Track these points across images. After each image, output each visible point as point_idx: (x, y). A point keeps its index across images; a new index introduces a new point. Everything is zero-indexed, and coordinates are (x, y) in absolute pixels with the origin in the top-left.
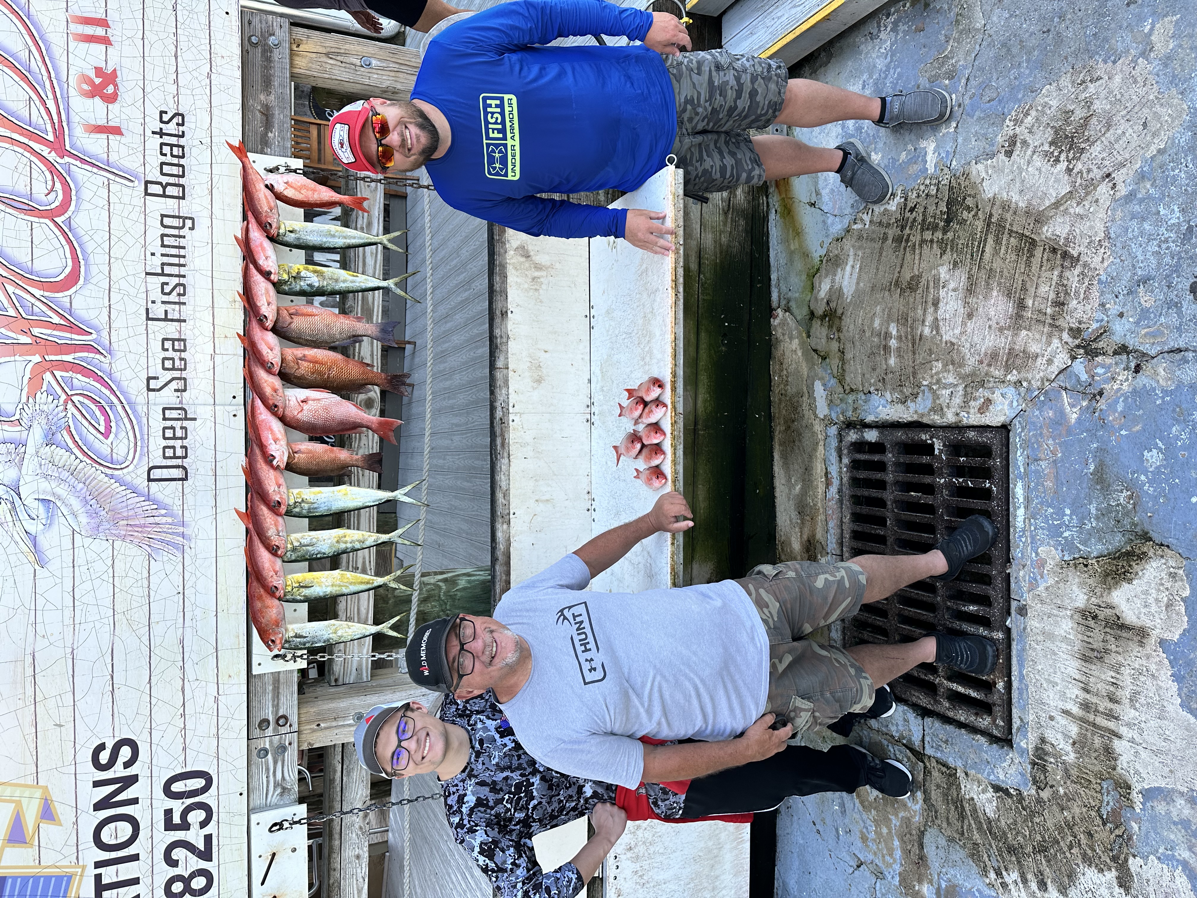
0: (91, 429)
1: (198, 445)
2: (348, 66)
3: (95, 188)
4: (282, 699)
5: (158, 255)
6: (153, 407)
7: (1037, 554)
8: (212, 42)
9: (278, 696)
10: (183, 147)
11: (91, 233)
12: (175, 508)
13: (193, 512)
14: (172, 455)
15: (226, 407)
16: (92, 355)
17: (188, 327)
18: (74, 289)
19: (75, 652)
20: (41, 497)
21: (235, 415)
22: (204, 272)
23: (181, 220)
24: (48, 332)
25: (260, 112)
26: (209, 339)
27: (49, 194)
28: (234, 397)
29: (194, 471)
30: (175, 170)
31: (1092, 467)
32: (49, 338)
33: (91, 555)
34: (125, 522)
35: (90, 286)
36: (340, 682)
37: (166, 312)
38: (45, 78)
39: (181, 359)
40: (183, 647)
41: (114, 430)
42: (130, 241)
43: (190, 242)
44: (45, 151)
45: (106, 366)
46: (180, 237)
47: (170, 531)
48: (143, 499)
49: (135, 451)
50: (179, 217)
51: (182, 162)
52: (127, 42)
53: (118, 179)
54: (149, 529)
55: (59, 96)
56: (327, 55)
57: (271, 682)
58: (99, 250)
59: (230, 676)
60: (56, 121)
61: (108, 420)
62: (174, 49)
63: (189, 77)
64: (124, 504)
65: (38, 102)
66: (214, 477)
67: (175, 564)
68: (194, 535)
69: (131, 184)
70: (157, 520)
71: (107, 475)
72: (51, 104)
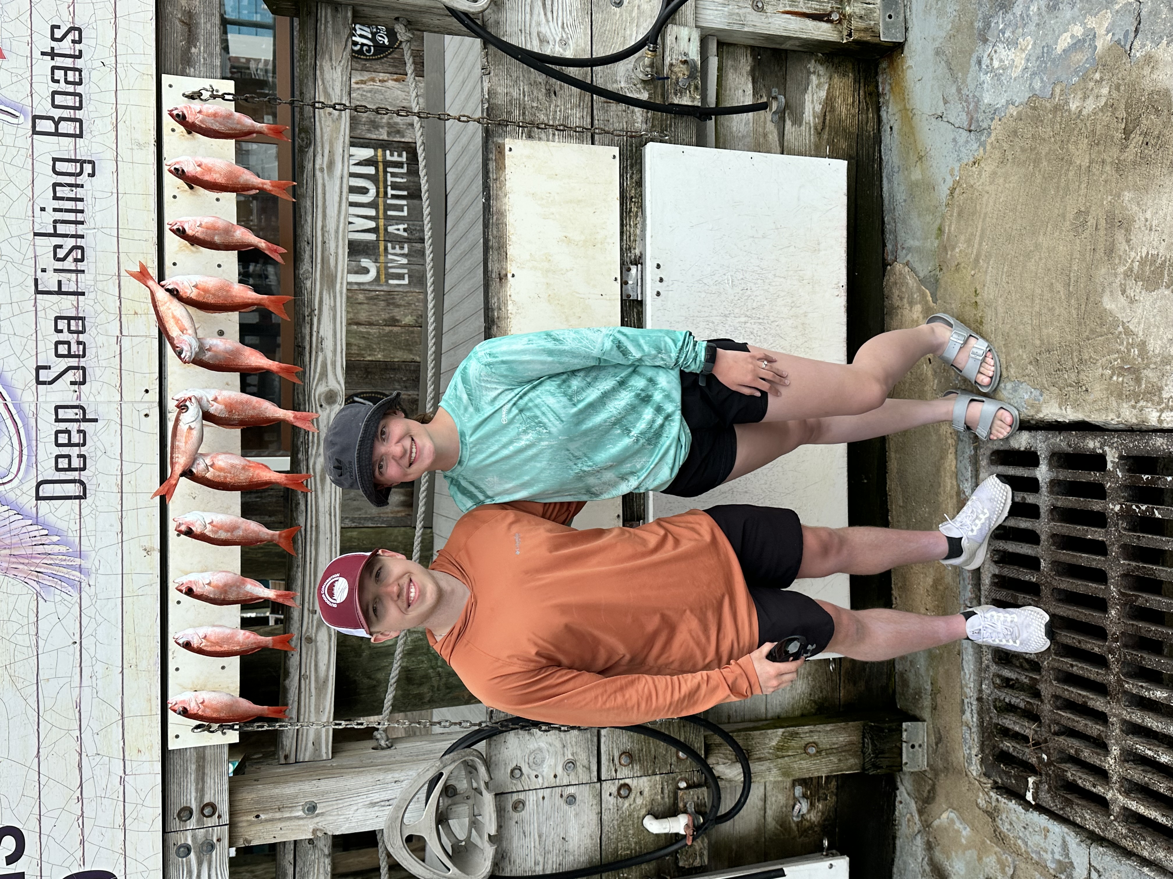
1: (99, 453)
4: (209, 782)
5: (49, 209)
9: (203, 778)
10: (80, 71)
12: (70, 534)
13: (92, 539)
14: (67, 466)
15: (135, 405)
17: (87, 301)
21: (146, 415)
23: (78, 165)
25: (182, 21)
26: (114, 317)
28: (147, 391)
29: (94, 487)
30: (70, 101)
34: (8, 552)
36: (292, 759)
37: (60, 282)
39: (79, 343)
42: (14, 193)
46: (77, 186)
48: (30, 522)
49: (21, 461)
50: (75, 161)
51: (79, 89)
54: (38, 561)
57: (194, 760)
59: (139, 751)
64: (7, 529)
66: (120, 495)
67: (70, 606)
68: (94, 569)
69: (15, 121)
70: (48, 549)
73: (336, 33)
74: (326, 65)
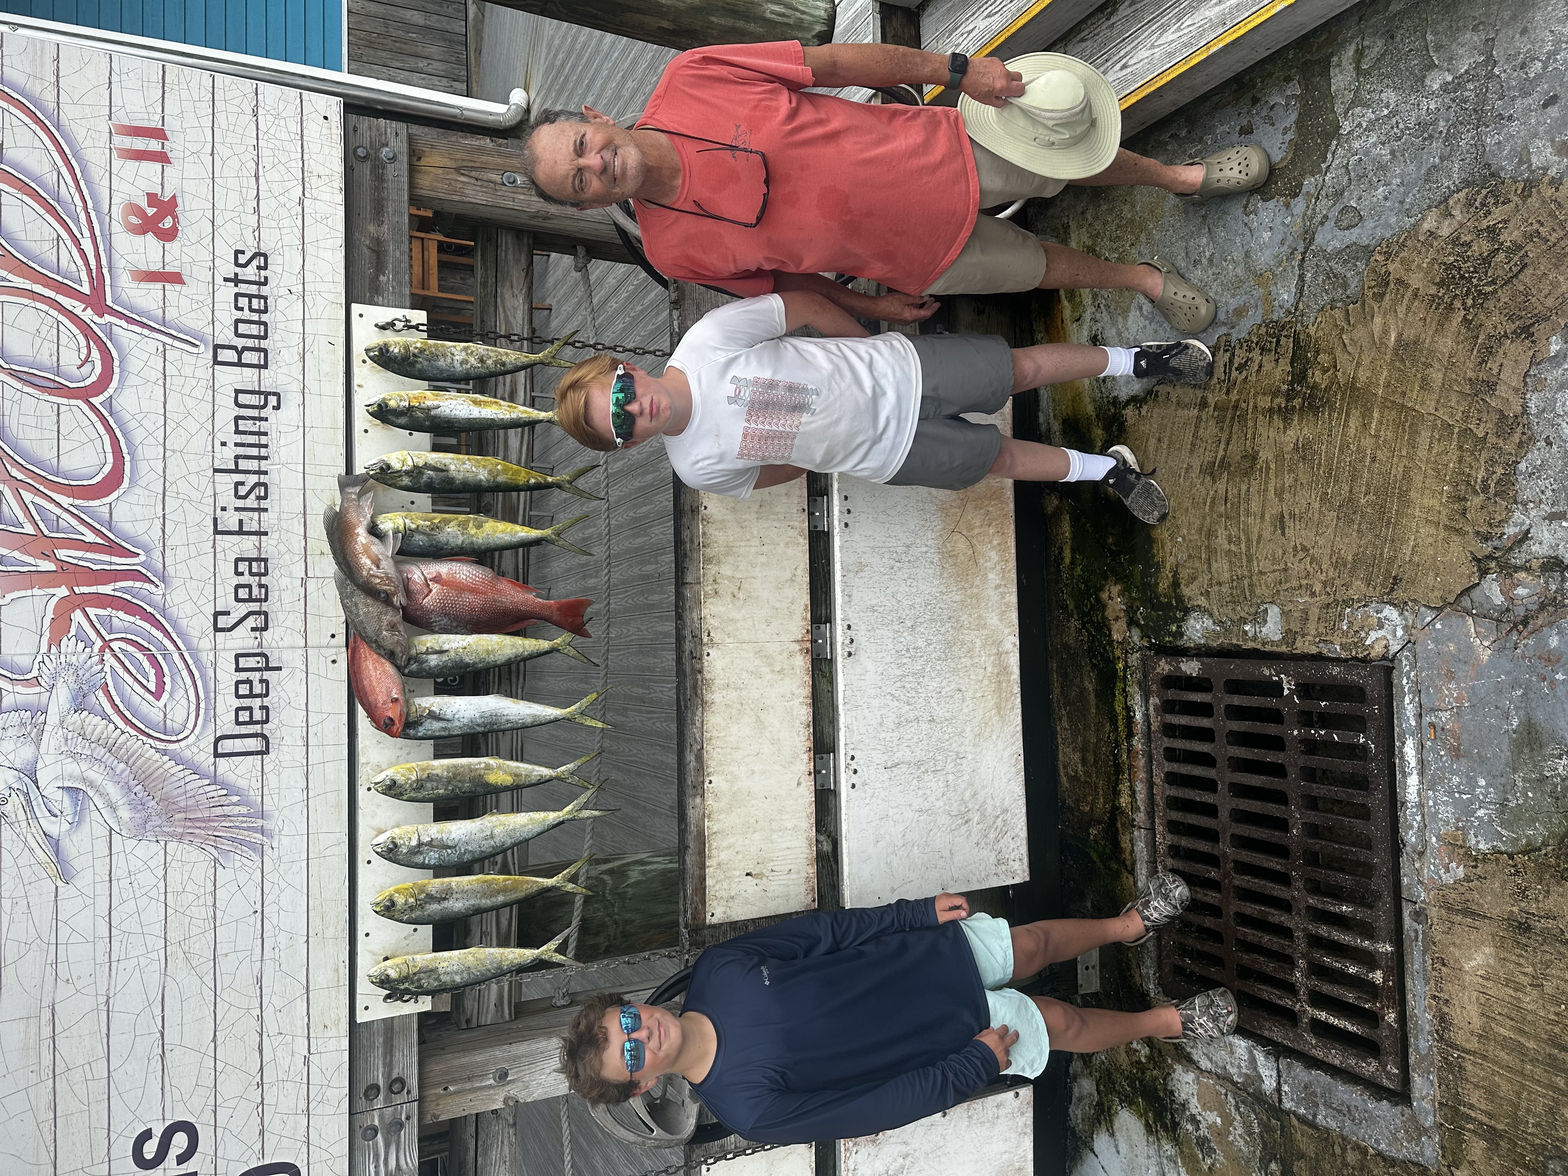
0: (137, 687)
1: (283, 704)
2: (485, 184)
3: (145, 357)
4: (398, 1055)
5: (231, 444)
6: (222, 654)
8: (306, 157)
9: (391, 1051)
10: (265, 298)
11: (139, 417)
12: (252, 793)
13: (276, 797)
14: (248, 719)
15: (322, 651)
16: (138, 584)
17: (270, 542)
18: (115, 495)
19: (111, 1001)
20: (67, 784)
21: (334, 662)
22: (293, 467)
23: (262, 397)
24: (80, 554)
25: (369, 248)
26: (298, 558)
27: (82, 365)
28: (333, 636)
29: (278, 741)
30: (254, 330)
31: (1515, 722)
32: (81, 563)
33: (135, 864)
34: (182, 815)
35: (137, 490)
36: (474, 1024)
37: (241, 521)
38: (79, 209)
39: (261, 586)
40: (261, 988)
41: (168, 687)
42: (193, 427)
43: (274, 427)
44: (78, 308)
45: (158, 599)
46: (261, 419)
47: (244, 825)
48: (207, 782)
49: (197, 716)
50: (259, 393)
51: (264, 318)
52: (191, 159)
53: (177, 343)
54: (216, 824)
55: (98, 233)
56: (457, 170)
57: (381, 1032)
58: (150, 440)
59: (326, 1027)
60: (93, 267)
61: (160, 674)
62: (254, 167)
63: (274, 204)
64: (182, 790)
65: (69, 242)
66: (305, 748)
67: (251, 871)
68: (277, 829)
69: (195, 350)
70: (227, 810)
71: (158, 750)
72: (87, 245)
73: (517, 261)
74: (508, 295)
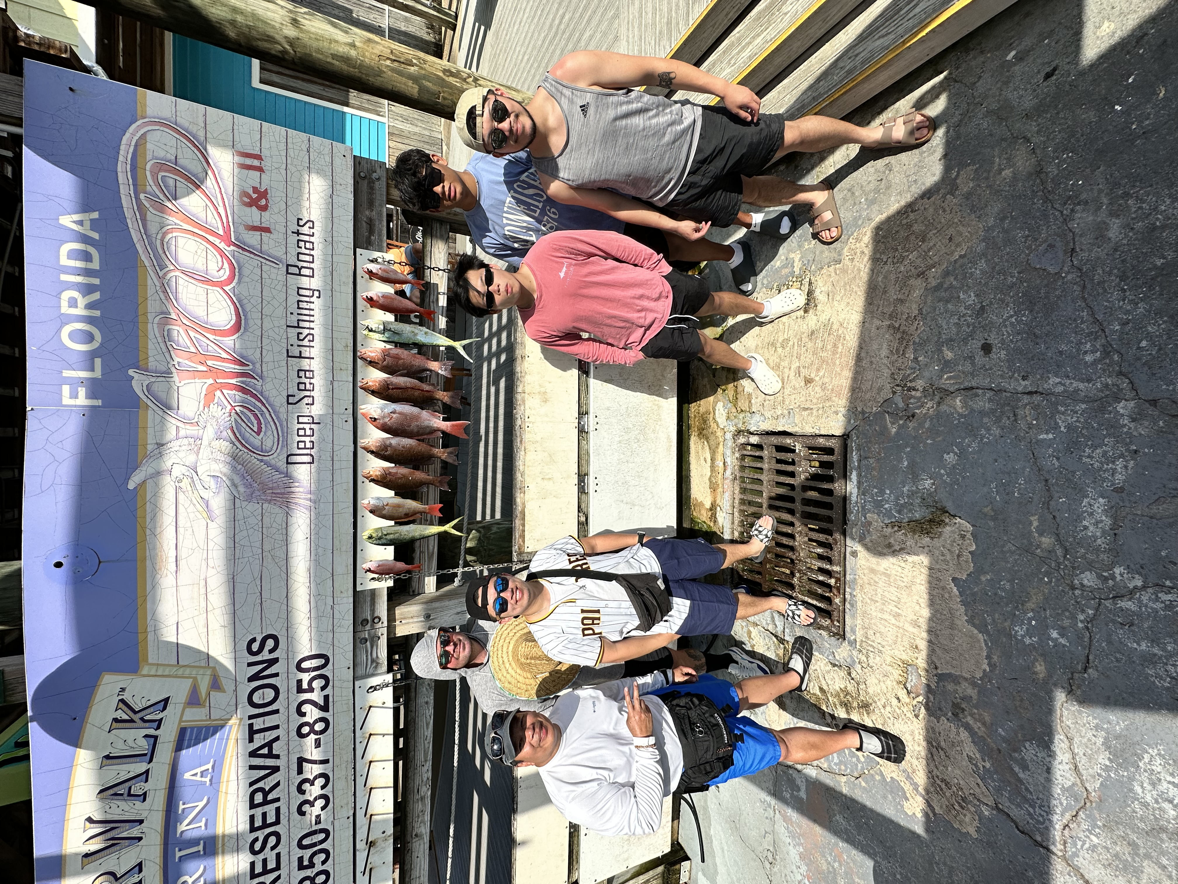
0: (248, 429)
1: (321, 440)
3: (252, 268)
4: (377, 606)
5: (295, 314)
6: (291, 415)
7: (865, 518)
8: (334, 174)
9: (375, 604)
10: (313, 243)
11: (249, 298)
14: (303, 447)
15: (340, 416)
16: (249, 380)
17: (315, 362)
19: (235, 577)
20: (212, 474)
21: (346, 421)
22: (327, 326)
23: (311, 291)
25: (366, 222)
26: (330, 371)
28: (347, 409)
30: (307, 258)
31: (906, 463)
33: (247, 513)
35: (248, 333)
37: (300, 352)
39: (310, 384)
40: (310, 573)
41: (263, 430)
42: (276, 304)
43: (317, 306)
44: (217, 241)
45: (259, 387)
46: (311, 302)
48: (283, 475)
50: (310, 289)
51: (312, 252)
52: (275, 171)
53: (267, 262)
57: (369, 595)
58: (254, 310)
59: (342, 592)
61: (259, 423)
62: (308, 178)
63: (318, 197)
64: (270, 479)
66: (332, 462)
69: (277, 266)
70: (293, 489)
71: (258, 460)
72: (221, 210)
